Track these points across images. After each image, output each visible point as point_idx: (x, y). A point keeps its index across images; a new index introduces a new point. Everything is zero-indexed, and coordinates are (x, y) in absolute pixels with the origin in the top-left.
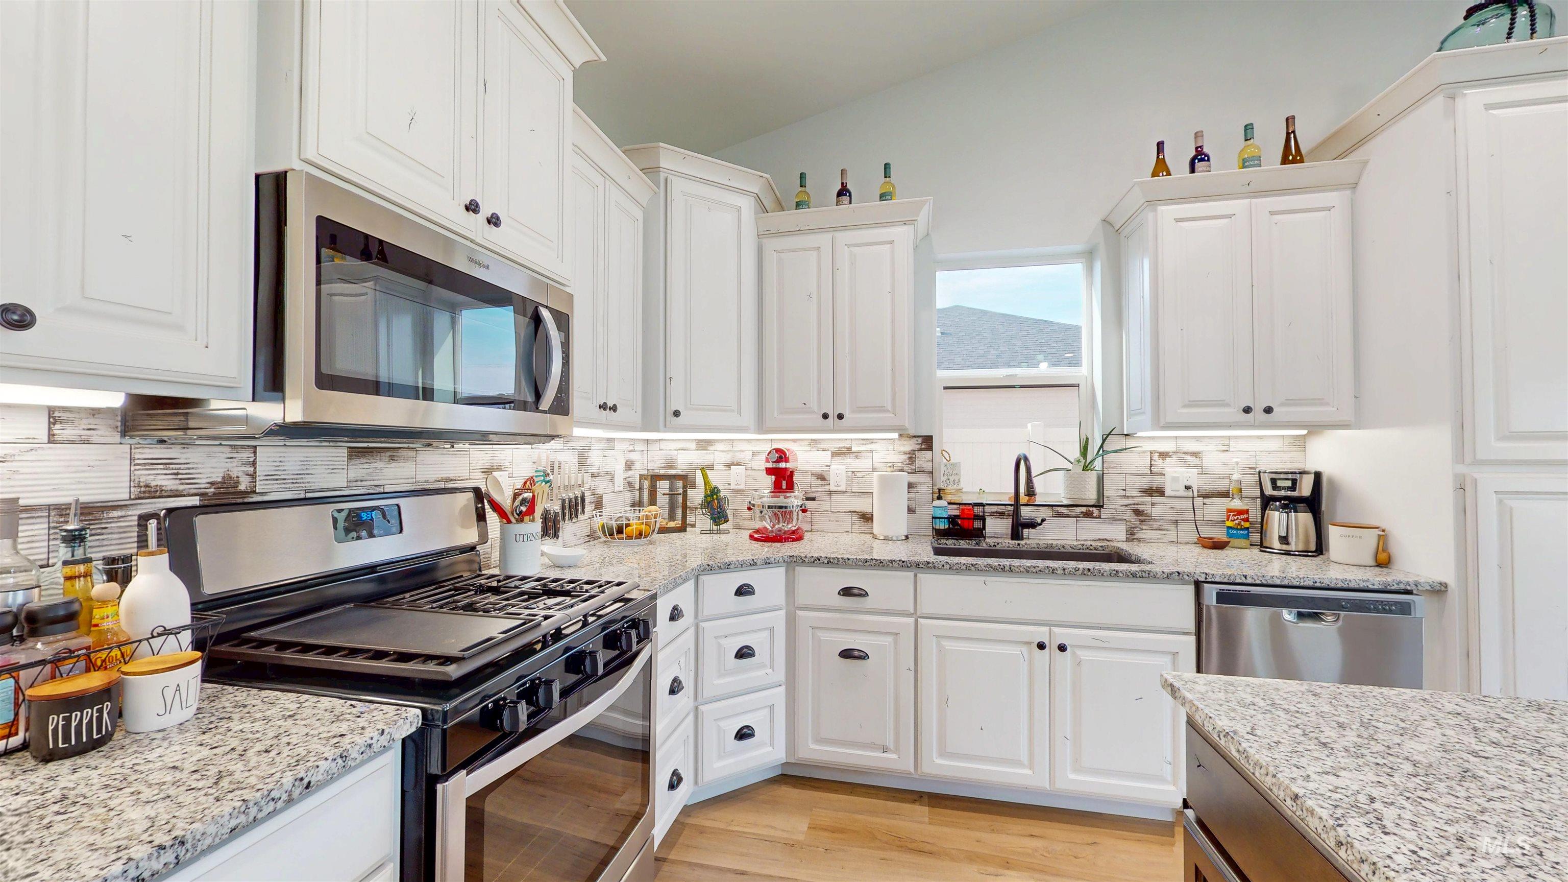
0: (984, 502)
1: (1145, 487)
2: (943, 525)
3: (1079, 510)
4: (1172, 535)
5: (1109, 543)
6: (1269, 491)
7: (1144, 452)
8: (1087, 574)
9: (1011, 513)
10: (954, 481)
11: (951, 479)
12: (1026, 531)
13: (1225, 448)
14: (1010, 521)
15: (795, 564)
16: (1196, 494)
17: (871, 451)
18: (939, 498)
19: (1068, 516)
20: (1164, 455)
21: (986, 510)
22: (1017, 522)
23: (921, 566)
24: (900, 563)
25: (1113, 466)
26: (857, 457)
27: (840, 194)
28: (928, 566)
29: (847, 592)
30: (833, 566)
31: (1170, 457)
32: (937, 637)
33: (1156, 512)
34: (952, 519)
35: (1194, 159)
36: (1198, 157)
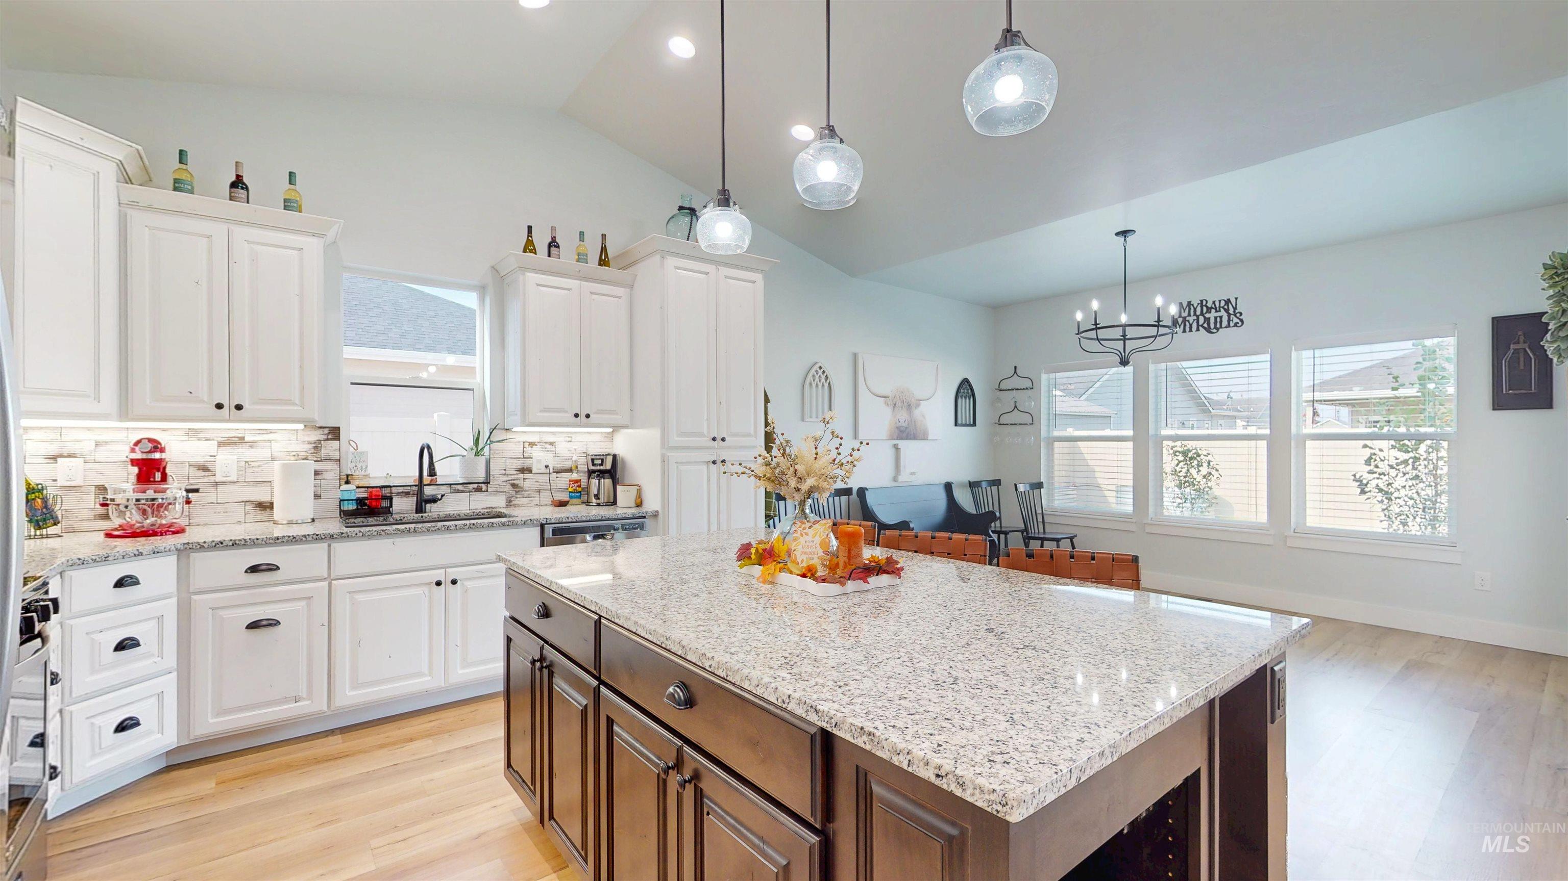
0: (392, 485)
1: (519, 467)
2: (352, 506)
3: (471, 486)
4: (536, 501)
5: (493, 510)
6: (591, 468)
7: (519, 442)
8: (472, 528)
9: (416, 492)
10: (362, 467)
11: (359, 466)
12: (428, 506)
13: (570, 439)
14: (415, 499)
15: (191, 550)
16: (551, 471)
17: (270, 441)
18: (347, 482)
19: (463, 492)
20: (532, 444)
21: (393, 491)
22: (421, 498)
23: (335, 536)
24: (315, 537)
25: (497, 452)
26: (251, 447)
27: (234, 185)
28: (342, 536)
29: (254, 569)
30: (239, 547)
31: (536, 445)
32: (350, 593)
33: (526, 485)
34: (360, 501)
35: (550, 246)
36: (553, 244)
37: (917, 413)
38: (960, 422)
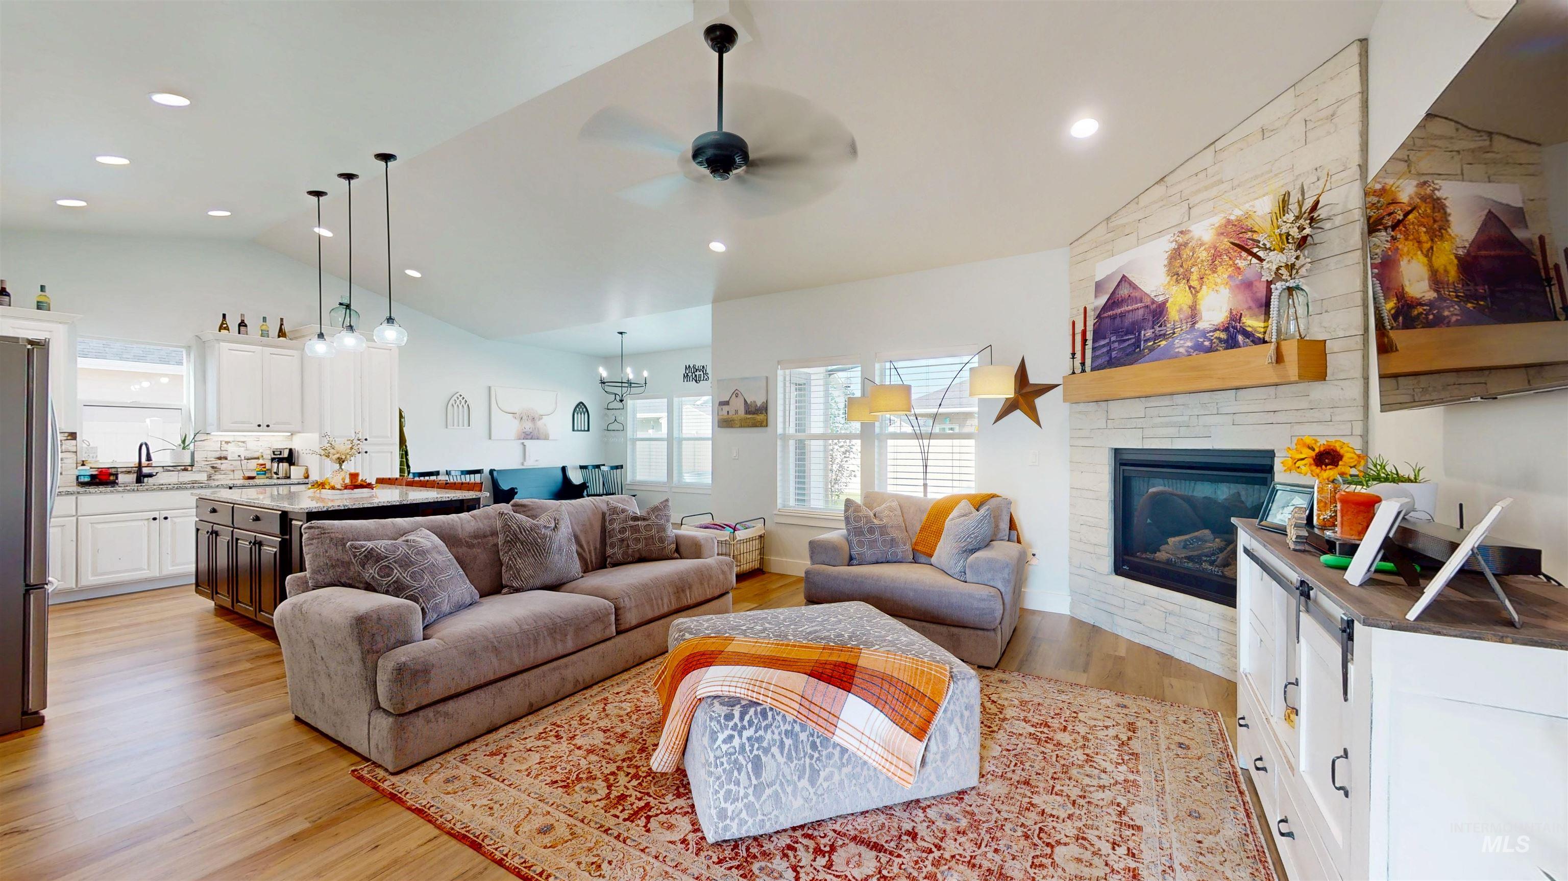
0: (117, 467)
1: (218, 456)
2: (87, 479)
3: (179, 468)
4: (231, 476)
5: (197, 481)
6: (273, 456)
7: (217, 441)
9: (136, 471)
10: (94, 456)
11: (91, 455)
12: (146, 479)
13: (256, 440)
14: (135, 475)
16: (243, 458)
18: (83, 465)
19: (173, 471)
20: (227, 443)
21: (118, 471)
22: (140, 475)
23: (77, 494)
25: (200, 448)
28: (86, 493)
31: (231, 443)
32: (89, 524)
33: (223, 467)
34: (92, 476)
35: (240, 325)
36: (242, 324)
37: (540, 424)
38: (576, 429)
